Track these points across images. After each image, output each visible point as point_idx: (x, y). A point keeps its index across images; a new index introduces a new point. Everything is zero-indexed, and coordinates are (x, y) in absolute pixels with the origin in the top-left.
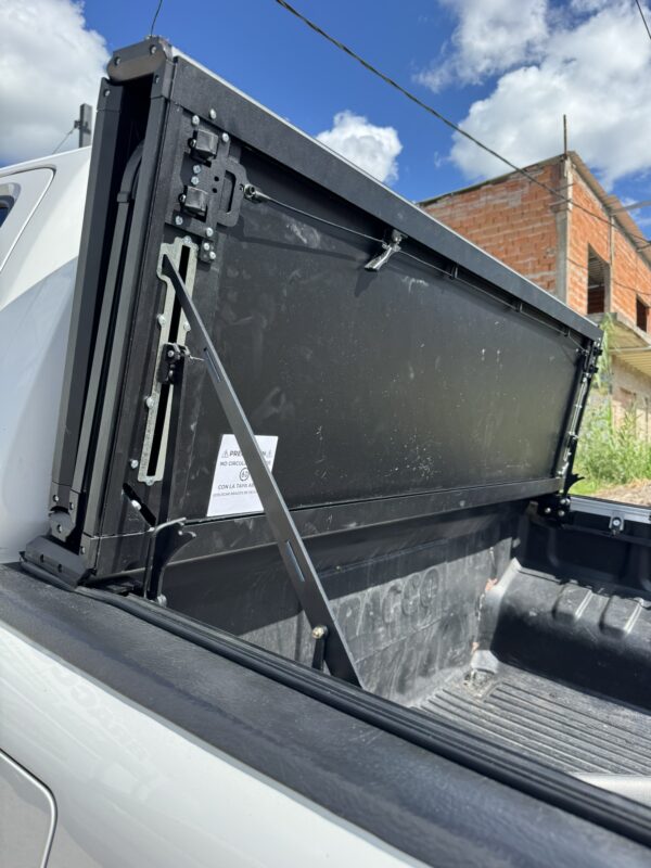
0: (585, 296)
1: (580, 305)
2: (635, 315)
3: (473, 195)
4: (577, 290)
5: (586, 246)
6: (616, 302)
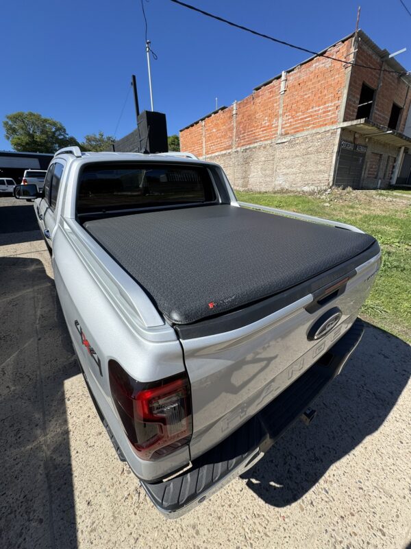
0: (356, 110)
1: (352, 115)
4: (351, 108)
5: (361, 84)
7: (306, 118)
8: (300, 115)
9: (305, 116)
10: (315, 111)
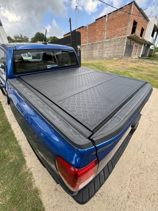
0: (131, 30)
1: (130, 32)
2: (141, 32)
3: (117, 12)
4: (130, 30)
5: (133, 20)
6: (137, 30)
9: (115, 32)
10: (118, 30)
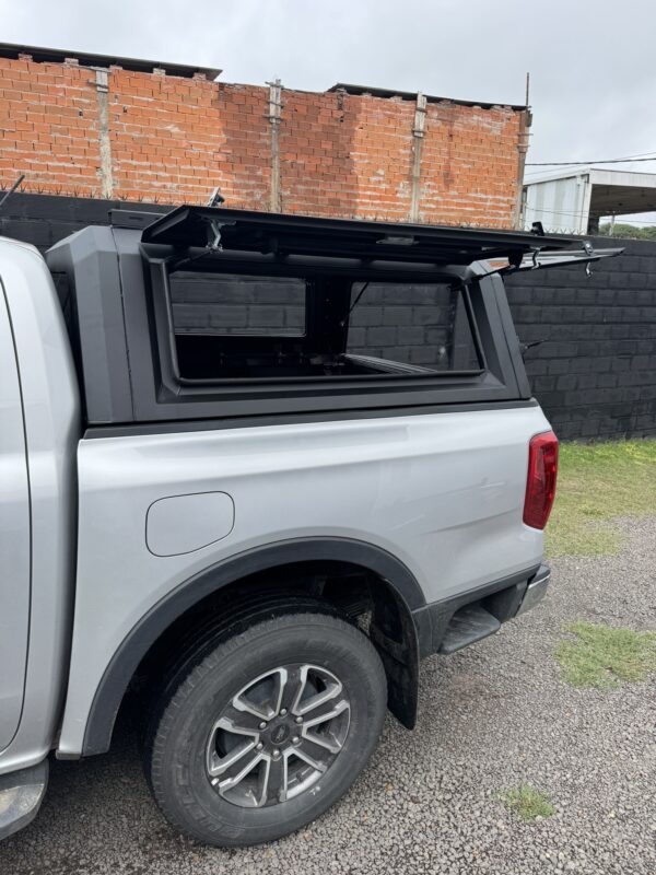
7: (466, 205)
8: (454, 197)
9: (464, 201)
10: (481, 199)
